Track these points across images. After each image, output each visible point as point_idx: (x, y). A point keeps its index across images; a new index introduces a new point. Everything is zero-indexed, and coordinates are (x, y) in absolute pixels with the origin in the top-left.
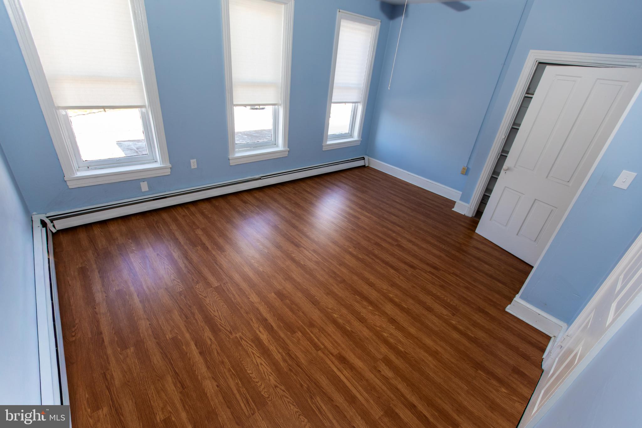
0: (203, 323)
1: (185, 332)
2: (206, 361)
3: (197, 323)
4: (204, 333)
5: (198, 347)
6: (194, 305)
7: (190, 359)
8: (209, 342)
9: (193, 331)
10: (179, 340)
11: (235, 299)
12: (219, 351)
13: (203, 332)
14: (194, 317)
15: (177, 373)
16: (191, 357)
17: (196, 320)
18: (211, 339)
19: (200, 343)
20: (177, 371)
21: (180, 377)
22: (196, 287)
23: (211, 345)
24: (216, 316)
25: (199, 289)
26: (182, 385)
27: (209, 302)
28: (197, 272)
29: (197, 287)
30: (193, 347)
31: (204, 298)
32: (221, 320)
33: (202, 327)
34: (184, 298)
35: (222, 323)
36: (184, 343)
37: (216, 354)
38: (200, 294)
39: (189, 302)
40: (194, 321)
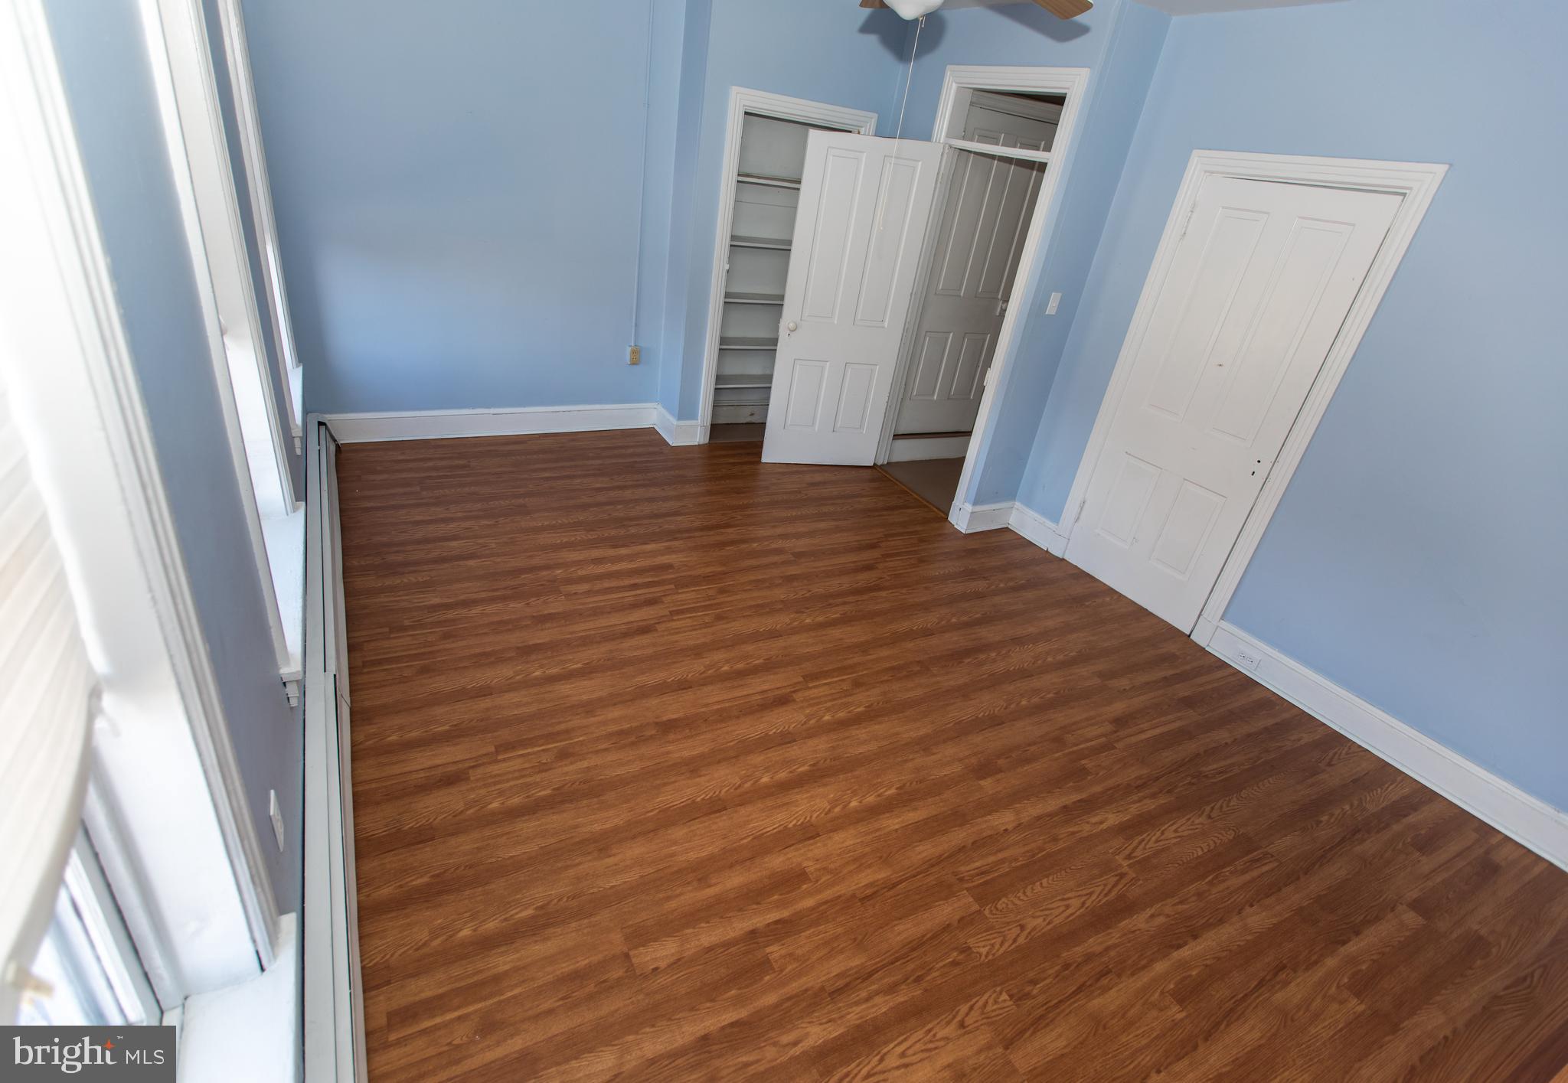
0: (1111, 933)
1: (1151, 975)
2: (1208, 926)
3: (1115, 946)
4: (1139, 930)
5: (1181, 942)
6: (1058, 956)
7: (1219, 959)
8: (1161, 920)
9: (1142, 955)
10: (1180, 986)
11: (1016, 860)
12: (1176, 900)
13: (1138, 932)
14: (1100, 953)
15: (1259, 983)
16: (1213, 956)
17: (1107, 949)
18: (1152, 916)
19: (1171, 939)
20: (1255, 983)
21: (1266, 976)
22: (984, 953)
23: (1167, 915)
24: (1083, 903)
25: (993, 945)
26: (1280, 971)
27: (1041, 919)
28: (915, 954)
29: (984, 951)
30: (1185, 952)
31: (1026, 932)
32: (1091, 894)
33: (1125, 935)
34: (1038, 986)
35: (1098, 892)
36: (1184, 975)
37: (1185, 907)
38: (1015, 941)
39: (1050, 972)
40: (1113, 953)
